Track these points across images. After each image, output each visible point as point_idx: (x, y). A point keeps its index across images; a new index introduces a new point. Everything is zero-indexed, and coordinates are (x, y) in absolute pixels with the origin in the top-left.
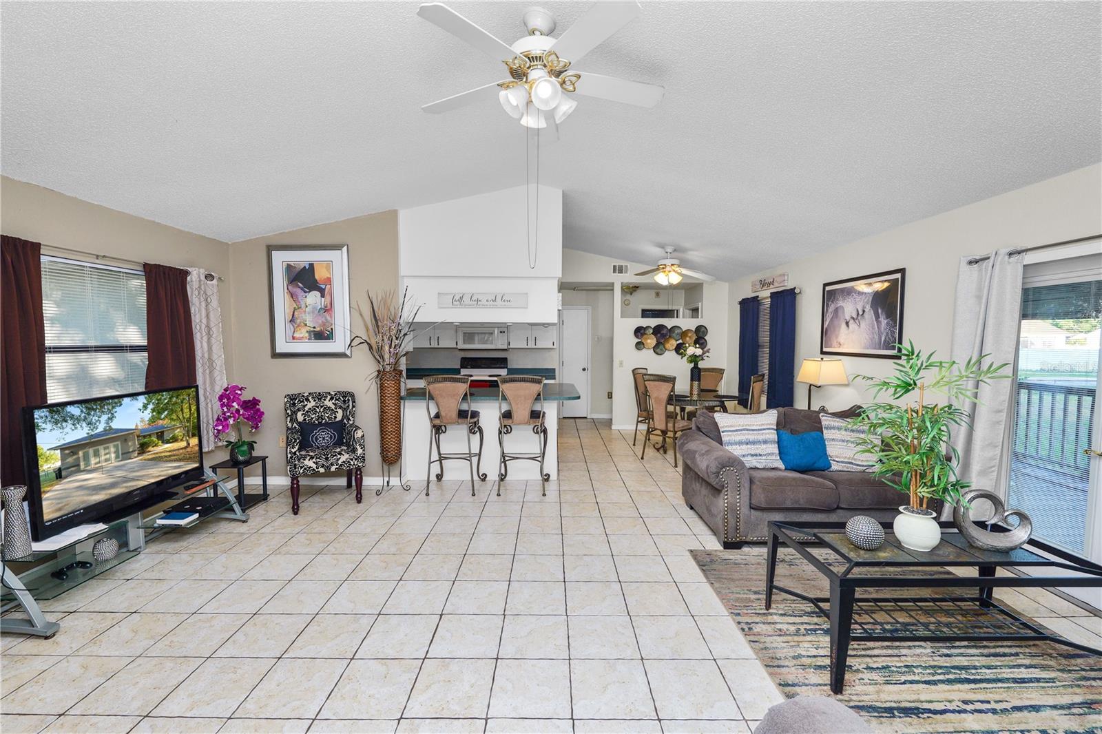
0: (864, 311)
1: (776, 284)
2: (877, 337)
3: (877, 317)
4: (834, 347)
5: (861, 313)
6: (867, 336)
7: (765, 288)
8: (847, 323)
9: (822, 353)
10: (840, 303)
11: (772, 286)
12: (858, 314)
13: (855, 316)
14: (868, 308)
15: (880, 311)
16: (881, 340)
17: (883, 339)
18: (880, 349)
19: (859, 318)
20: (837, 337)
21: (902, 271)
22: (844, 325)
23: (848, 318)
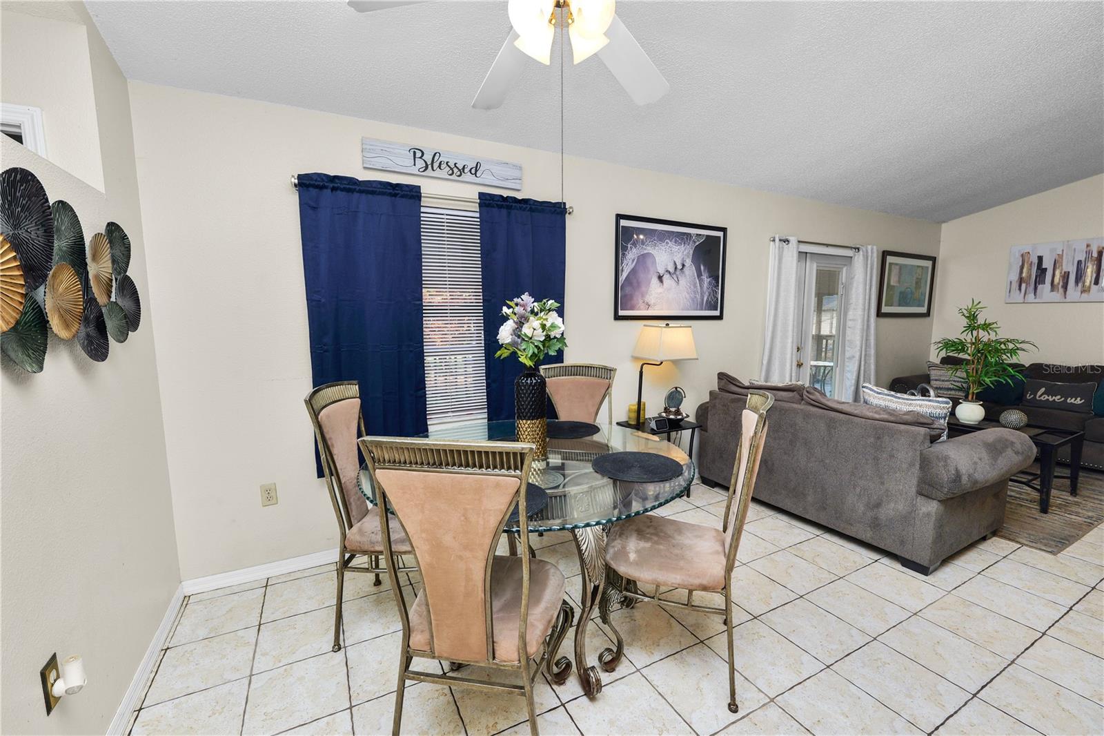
0: (683, 265)
1: (485, 177)
2: (699, 297)
3: (699, 275)
4: (639, 309)
5: (679, 267)
6: (687, 296)
7: (438, 173)
8: (660, 278)
9: (617, 317)
10: (649, 249)
11: (467, 177)
12: (676, 268)
13: (672, 270)
14: (688, 262)
15: (702, 268)
16: (703, 300)
17: (705, 299)
18: (702, 310)
19: (678, 273)
20: (643, 296)
21: (724, 230)
22: (655, 280)
23: (661, 272)
